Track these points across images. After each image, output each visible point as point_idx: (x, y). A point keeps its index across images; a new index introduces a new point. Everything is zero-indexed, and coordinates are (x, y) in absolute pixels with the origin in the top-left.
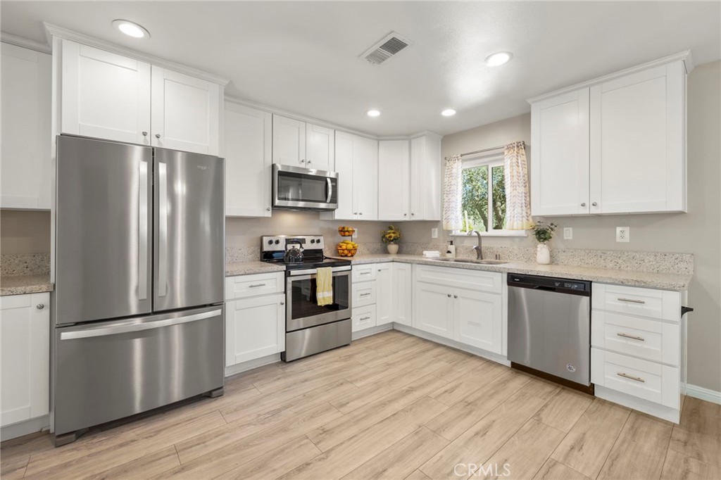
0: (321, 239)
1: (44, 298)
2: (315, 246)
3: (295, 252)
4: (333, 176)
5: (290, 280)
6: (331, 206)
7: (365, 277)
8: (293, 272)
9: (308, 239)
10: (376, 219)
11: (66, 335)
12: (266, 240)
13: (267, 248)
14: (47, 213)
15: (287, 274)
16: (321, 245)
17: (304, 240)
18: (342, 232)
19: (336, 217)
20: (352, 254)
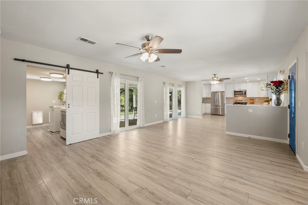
1: (210, 104)
2: (244, 102)
12: (235, 101)
16: (246, 102)
17: (242, 101)
18: (250, 99)
19: (247, 97)
20: (253, 103)
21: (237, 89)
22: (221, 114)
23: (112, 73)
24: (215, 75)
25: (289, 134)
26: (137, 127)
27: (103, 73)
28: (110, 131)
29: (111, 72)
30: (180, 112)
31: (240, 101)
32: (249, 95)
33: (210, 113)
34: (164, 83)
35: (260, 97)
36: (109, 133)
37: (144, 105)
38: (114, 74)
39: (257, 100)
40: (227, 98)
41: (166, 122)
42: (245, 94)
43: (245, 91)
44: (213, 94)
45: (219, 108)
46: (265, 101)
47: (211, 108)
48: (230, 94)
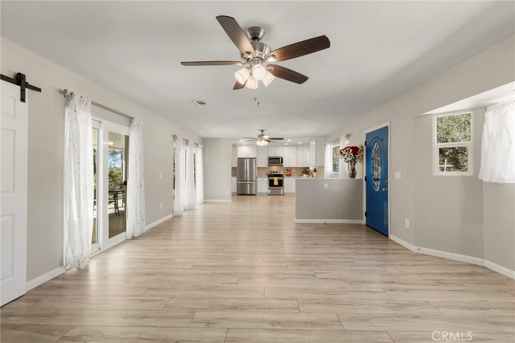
3: (272, 174)
4: (282, 157)
7: (288, 181)
9: (279, 172)
10: (296, 167)
13: (270, 173)
14: (237, 167)
15: (269, 178)
16: (282, 173)
17: (277, 172)
18: (287, 170)
19: (284, 166)
20: (290, 175)
21: (272, 155)
22: (248, 193)
23: (71, 94)
24: (262, 131)
25: (366, 213)
26: (126, 236)
27: (39, 90)
28: (62, 264)
29: (69, 93)
31: (274, 172)
32: (286, 164)
33: (236, 192)
34: (175, 137)
35: (298, 167)
36: (58, 271)
37: (143, 184)
38: (77, 98)
39: (294, 171)
40: (258, 168)
41: (178, 216)
42: (282, 163)
43: (282, 159)
44: (241, 161)
45: (249, 183)
46: (303, 173)
47: (237, 183)
48: (263, 162)
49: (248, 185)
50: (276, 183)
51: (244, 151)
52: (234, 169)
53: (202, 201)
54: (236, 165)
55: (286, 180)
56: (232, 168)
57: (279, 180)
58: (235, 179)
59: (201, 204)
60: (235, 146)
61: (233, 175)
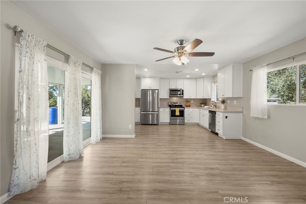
0: (182, 103)
1: (140, 108)
2: (180, 104)
3: (173, 105)
4: (183, 89)
5: (171, 110)
6: (182, 96)
7: (188, 111)
8: (171, 108)
9: (179, 103)
10: (195, 98)
11: (142, 113)
12: (170, 103)
13: (170, 104)
14: (140, 98)
15: (170, 109)
17: (177, 103)
18: (187, 101)
19: (184, 98)
20: (189, 106)
21: (173, 87)
30: (89, 121)
31: (174, 103)
32: (186, 96)
33: (139, 121)
35: (197, 98)
39: (192, 102)
40: (160, 99)
42: (183, 94)
43: (183, 91)
44: (144, 92)
45: (151, 114)
46: (202, 104)
47: (141, 114)
48: (164, 94)
49: (150, 115)
50: (177, 113)
51: (147, 83)
52: (137, 100)
53: (99, 136)
54: (139, 96)
55: (187, 111)
56: (136, 99)
57: (180, 111)
58: (138, 109)
59: (97, 143)
60: (138, 78)
61: (137, 105)
